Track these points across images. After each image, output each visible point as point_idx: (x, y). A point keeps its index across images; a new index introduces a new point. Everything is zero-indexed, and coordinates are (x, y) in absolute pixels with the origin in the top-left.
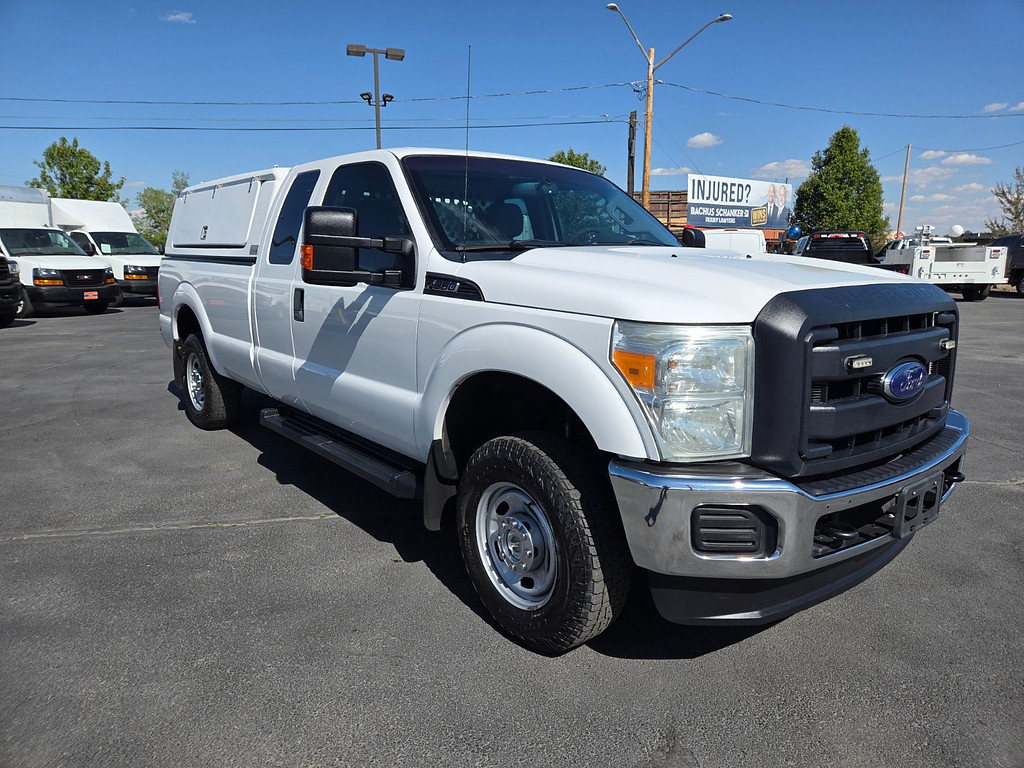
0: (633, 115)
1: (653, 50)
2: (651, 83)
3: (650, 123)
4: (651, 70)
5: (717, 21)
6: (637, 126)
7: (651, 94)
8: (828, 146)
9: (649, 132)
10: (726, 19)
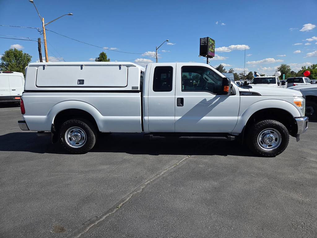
0: (39, 39)
1: (43, 18)
2: (44, 29)
3: (46, 43)
4: (44, 25)
5: (68, 15)
6: (41, 43)
7: (45, 33)
8: (99, 57)
9: (46, 46)
10: (71, 14)
